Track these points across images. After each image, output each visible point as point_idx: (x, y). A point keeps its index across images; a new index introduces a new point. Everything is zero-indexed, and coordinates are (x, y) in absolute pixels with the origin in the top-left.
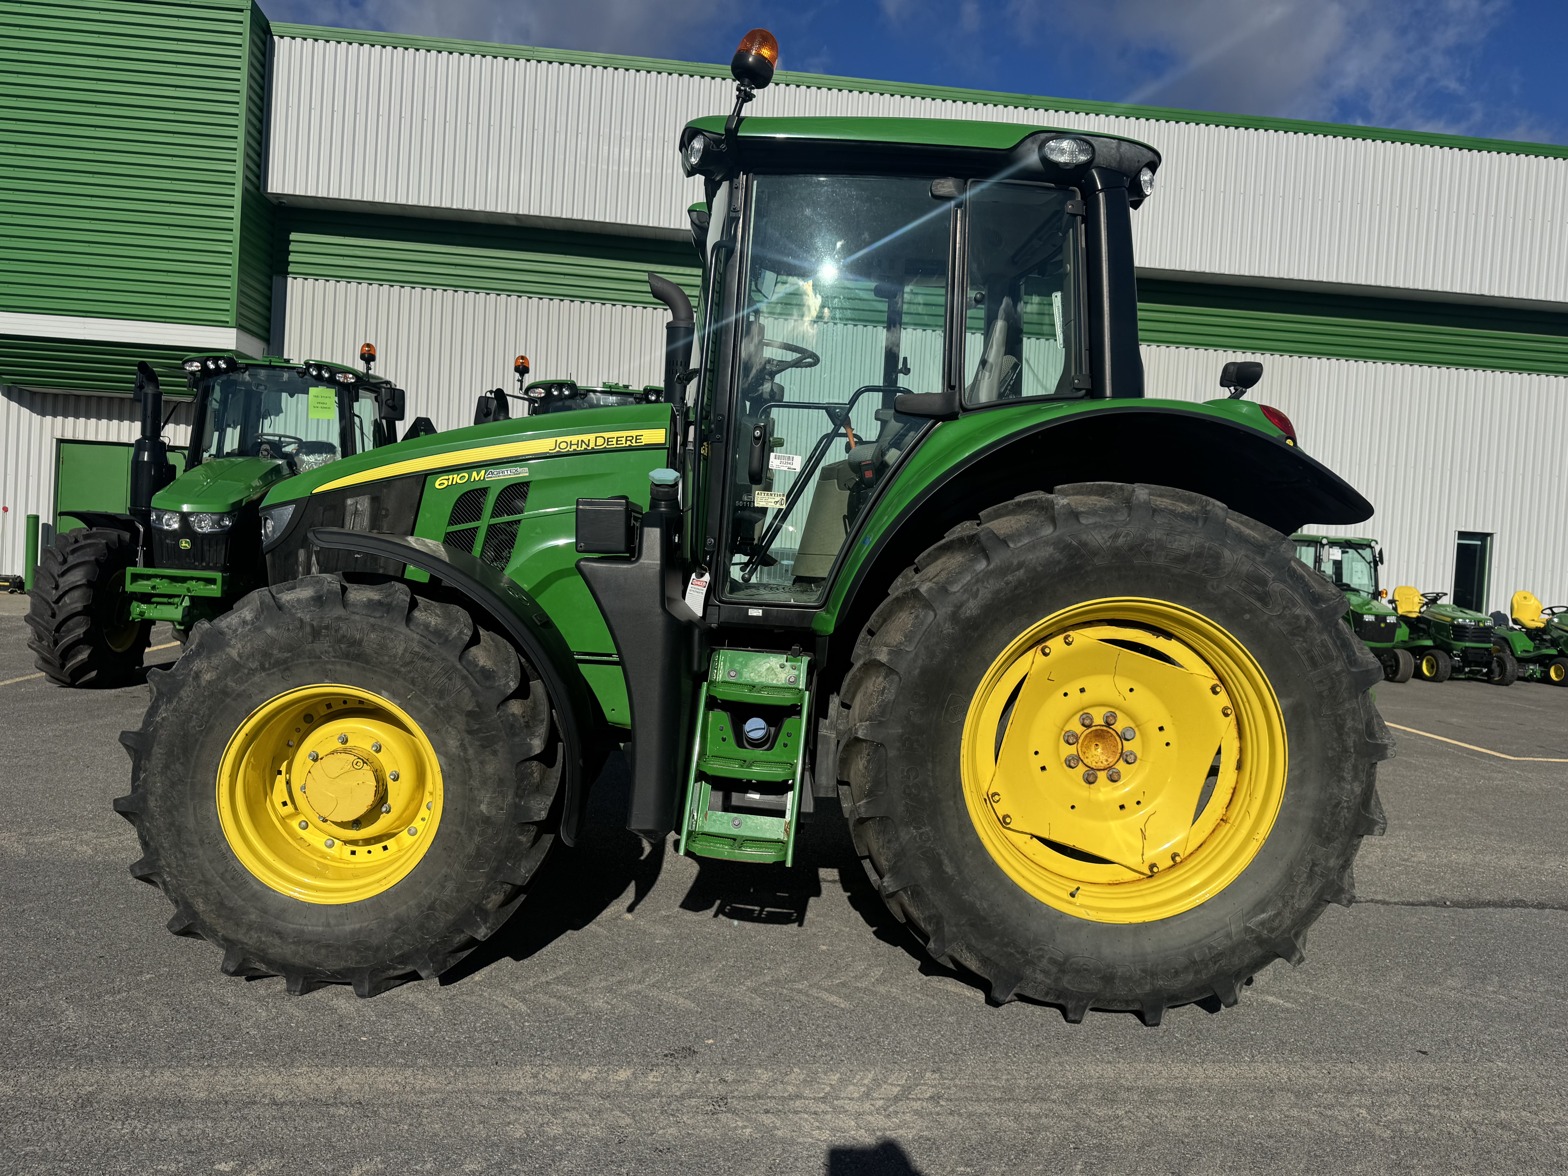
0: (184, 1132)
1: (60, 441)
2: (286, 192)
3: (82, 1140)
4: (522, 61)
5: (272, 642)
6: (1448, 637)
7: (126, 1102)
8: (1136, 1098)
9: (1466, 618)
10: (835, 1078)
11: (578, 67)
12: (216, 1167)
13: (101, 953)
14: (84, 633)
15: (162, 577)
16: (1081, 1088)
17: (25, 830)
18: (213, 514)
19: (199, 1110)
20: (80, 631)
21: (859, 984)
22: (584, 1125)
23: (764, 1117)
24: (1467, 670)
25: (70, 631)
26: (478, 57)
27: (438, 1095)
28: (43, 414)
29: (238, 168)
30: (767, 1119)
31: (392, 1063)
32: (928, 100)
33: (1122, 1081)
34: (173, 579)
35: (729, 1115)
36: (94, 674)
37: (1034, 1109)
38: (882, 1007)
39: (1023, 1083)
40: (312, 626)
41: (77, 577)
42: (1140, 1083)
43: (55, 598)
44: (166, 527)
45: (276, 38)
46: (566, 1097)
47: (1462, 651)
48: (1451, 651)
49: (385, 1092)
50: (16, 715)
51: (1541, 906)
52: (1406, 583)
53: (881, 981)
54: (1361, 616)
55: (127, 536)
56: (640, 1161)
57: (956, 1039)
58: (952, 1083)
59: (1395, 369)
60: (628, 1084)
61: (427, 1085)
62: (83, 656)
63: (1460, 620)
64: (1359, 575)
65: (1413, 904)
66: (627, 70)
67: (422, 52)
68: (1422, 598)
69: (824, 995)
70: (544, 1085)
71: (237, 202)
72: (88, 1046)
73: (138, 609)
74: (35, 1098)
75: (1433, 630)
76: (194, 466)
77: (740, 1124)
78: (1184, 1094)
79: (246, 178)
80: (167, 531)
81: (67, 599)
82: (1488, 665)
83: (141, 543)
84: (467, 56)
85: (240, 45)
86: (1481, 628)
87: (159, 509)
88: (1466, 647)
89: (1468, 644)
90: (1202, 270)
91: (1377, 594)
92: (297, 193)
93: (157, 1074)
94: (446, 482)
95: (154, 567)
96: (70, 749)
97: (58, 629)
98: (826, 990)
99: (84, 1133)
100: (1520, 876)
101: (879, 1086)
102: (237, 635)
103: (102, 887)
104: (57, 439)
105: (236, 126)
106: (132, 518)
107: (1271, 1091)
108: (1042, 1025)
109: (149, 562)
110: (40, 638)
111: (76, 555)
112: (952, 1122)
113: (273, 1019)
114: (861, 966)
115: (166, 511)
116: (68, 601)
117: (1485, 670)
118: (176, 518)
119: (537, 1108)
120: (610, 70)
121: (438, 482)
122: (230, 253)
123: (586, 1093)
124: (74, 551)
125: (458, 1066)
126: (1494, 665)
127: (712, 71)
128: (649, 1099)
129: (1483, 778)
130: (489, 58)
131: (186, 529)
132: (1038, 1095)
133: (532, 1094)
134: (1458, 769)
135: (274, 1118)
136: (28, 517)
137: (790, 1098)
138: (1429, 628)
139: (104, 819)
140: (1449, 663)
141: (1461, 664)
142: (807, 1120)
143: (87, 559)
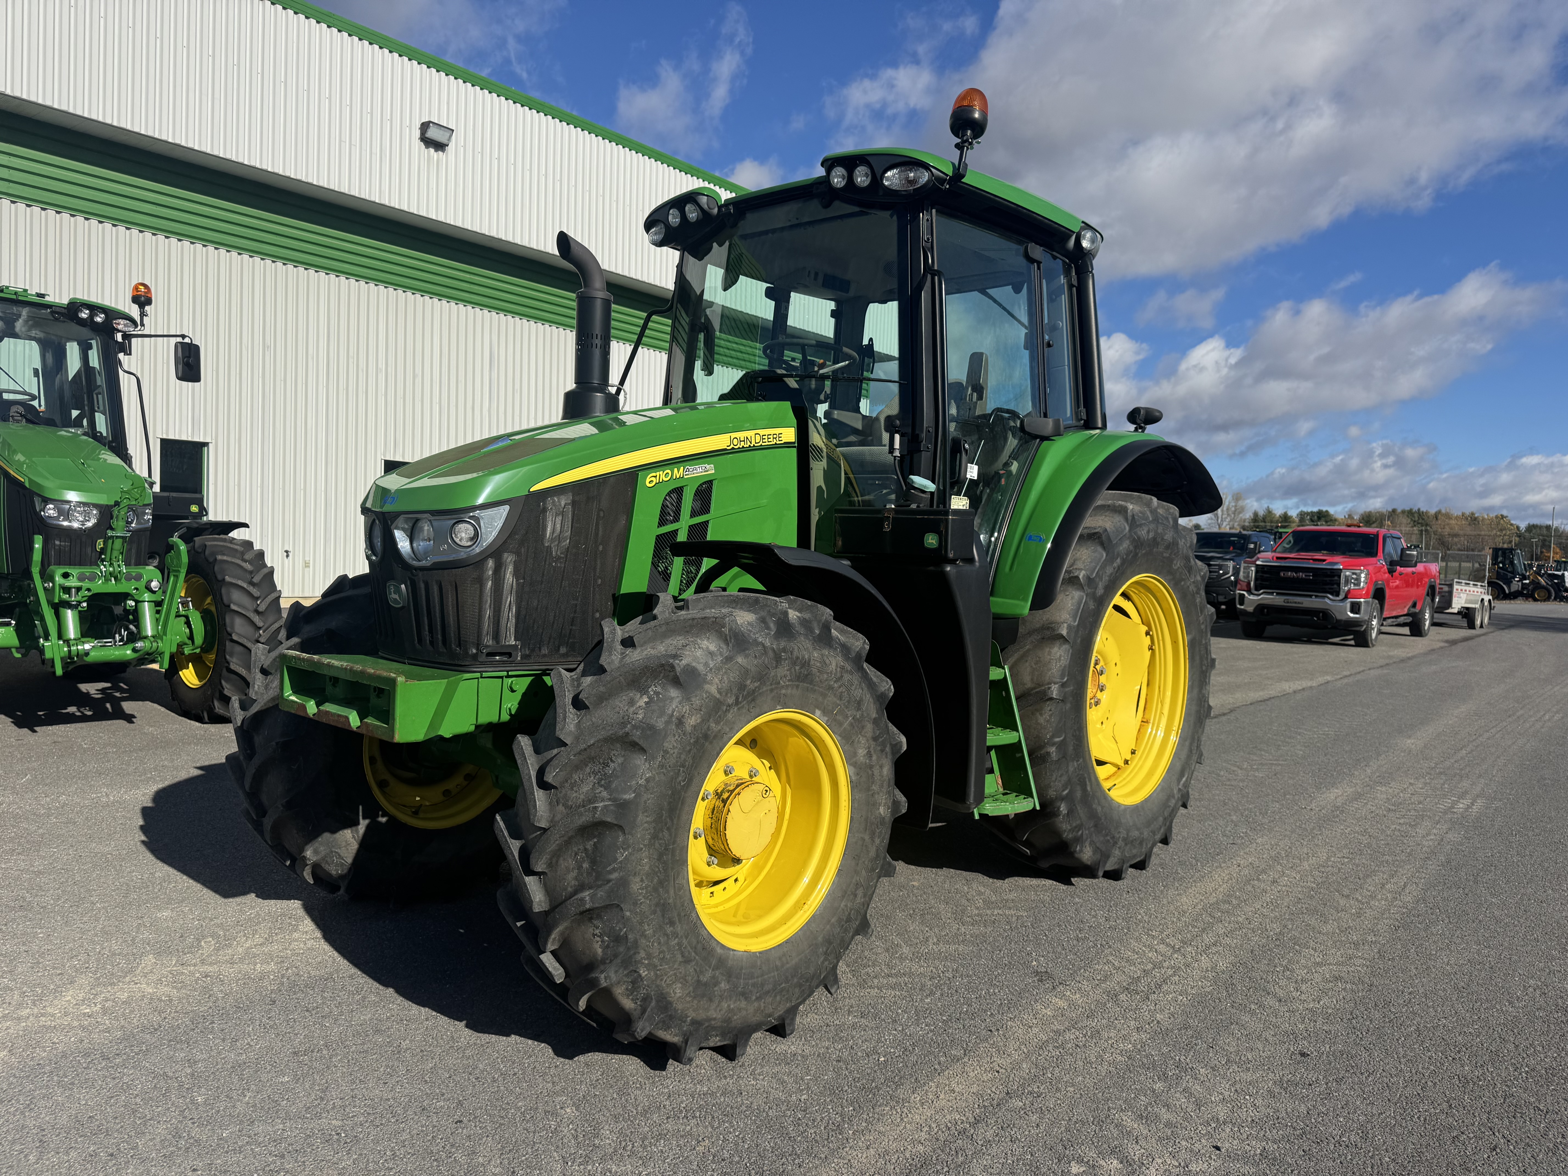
5: (745, 672)
40: (773, 650)
94: (653, 479)
102: (711, 669)
121: (648, 480)
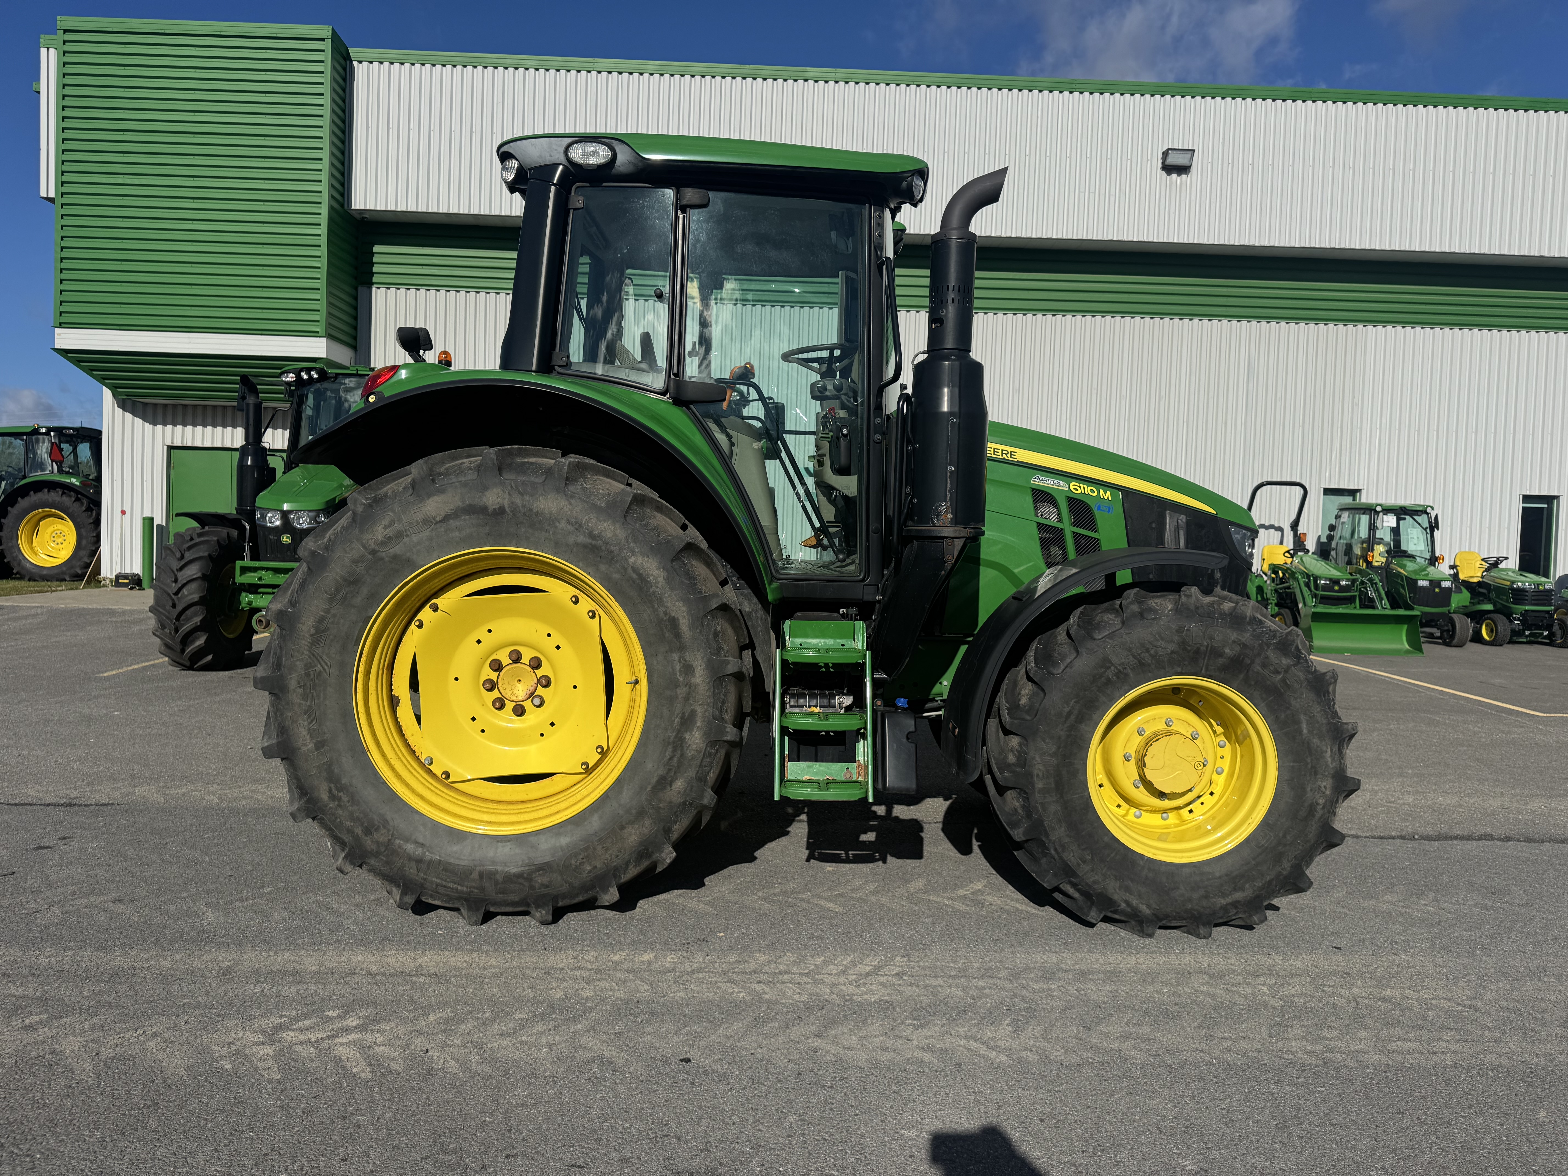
0: (301, 992)
1: (171, 448)
2: (368, 208)
3: (225, 995)
4: (584, 73)
6: (1507, 601)
7: (257, 972)
8: (1070, 977)
9: (1528, 581)
10: (819, 960)
11: (636, 75)
12: (326, 1013)
13: (230, 873)
14: (201, 621)
15: (267, 569)
16: (1025, 969)
17: (161, 784)
18: (309, 511)
19: (312, 978)
20: (197, 620)
21: (854, 895)
22: (611, 990)
23: (756, 986)
24: (1527, 633)
25: (188, 620)
26: (542, 71)
27: (497, 970)
28: (154, 423)
29: (324, 187)
30: (759, 988)
31: (462, 949)
32: (974, 89)
33: (1063, 966)
34: (277, 571)
35: (728, 985)
36: (210, 657)
37: (981, 983)
38: (870, 911)
39: (976, 965)
41: (193, 571)
42: (1077, 967)
43: (175, 590)
44: (269, 525)
45: (355, 63)
46: (598, 971)
47: (1522, 614)
48: (1511, 615)
49: (456, 968)
50: (145, 693)
51: (1508, 839)
52: (1470, 548)
53: (875, 892)
54: (1416, 581)
55: (235, 533)
56: (652, 1014)
57: (928, 934)
58: (916, 964)
59: (1453, 334)
60: (649, 963)
61: (489, 964)
62: (200, 641)
63: (1519, 584)
64: (1415, 541)
65: (1382, 838)
66: (682, 76)
67: (490, 69)
68: (1483, 563)
69: (823, 903)
70: (582, 964)
71: (324, 219)
72: (224, 936)
73: (246, 598)
74: (187, 969)
75: (1493, 595)
76: (292, 468)
77: (736, 990)
78: (1113, 975)
79: (332, 197)
80: (270, 528)
81: (185, 591)
82: (1549, 627)
83: (247, 540)
84: (532, 70)
85: (322, 73)
86: (1541, 591)
87: (263, 509)
88: (1526, 611)
89: (1527, 608)
90: (1252, 243)
91: (1433, 560)
92: (378, 208)
93: (280, 954)
95: (259, 560)
96: (193, 721)
97: (178, 618)
98: (825, 899)
99: (226, 992)
100: (1498, 815)
101: (855, 965)
103: (228, 826)
104: (168, 446)
105: (321, 149)
106: (239, 517)
107: (1190, 973)
108: (1005, 925)
109: (255, 557)
110: (163, 627)
111: (191, 551)
112: (909, 991)
113: (369, 919)
114: (858, 882)
115: (269, 510)
116: (186, 593)
117: (1546, 633)
118: (278, 516)
119: (575, 979)
120: (667, 76)
122: (319, 268)
123: (615, 969)
124: (189, 548)
125: (514, 951)
126: (1556, 628)
127: (763, 72)
128: (665, 973)
129: (1503, 732)
130: (552, 71)
131: (287, 526)
132: (987, 973)
133: (571, 970)
134: (1480, 725)
135: (369, 983)
136: (144, 519)
137: (780, 973)
138: (1489, 593)
139: (225, 776)
140: (1508, 627)
141: (1521, 628)
142: (791, 988)
143: (201, 554)
